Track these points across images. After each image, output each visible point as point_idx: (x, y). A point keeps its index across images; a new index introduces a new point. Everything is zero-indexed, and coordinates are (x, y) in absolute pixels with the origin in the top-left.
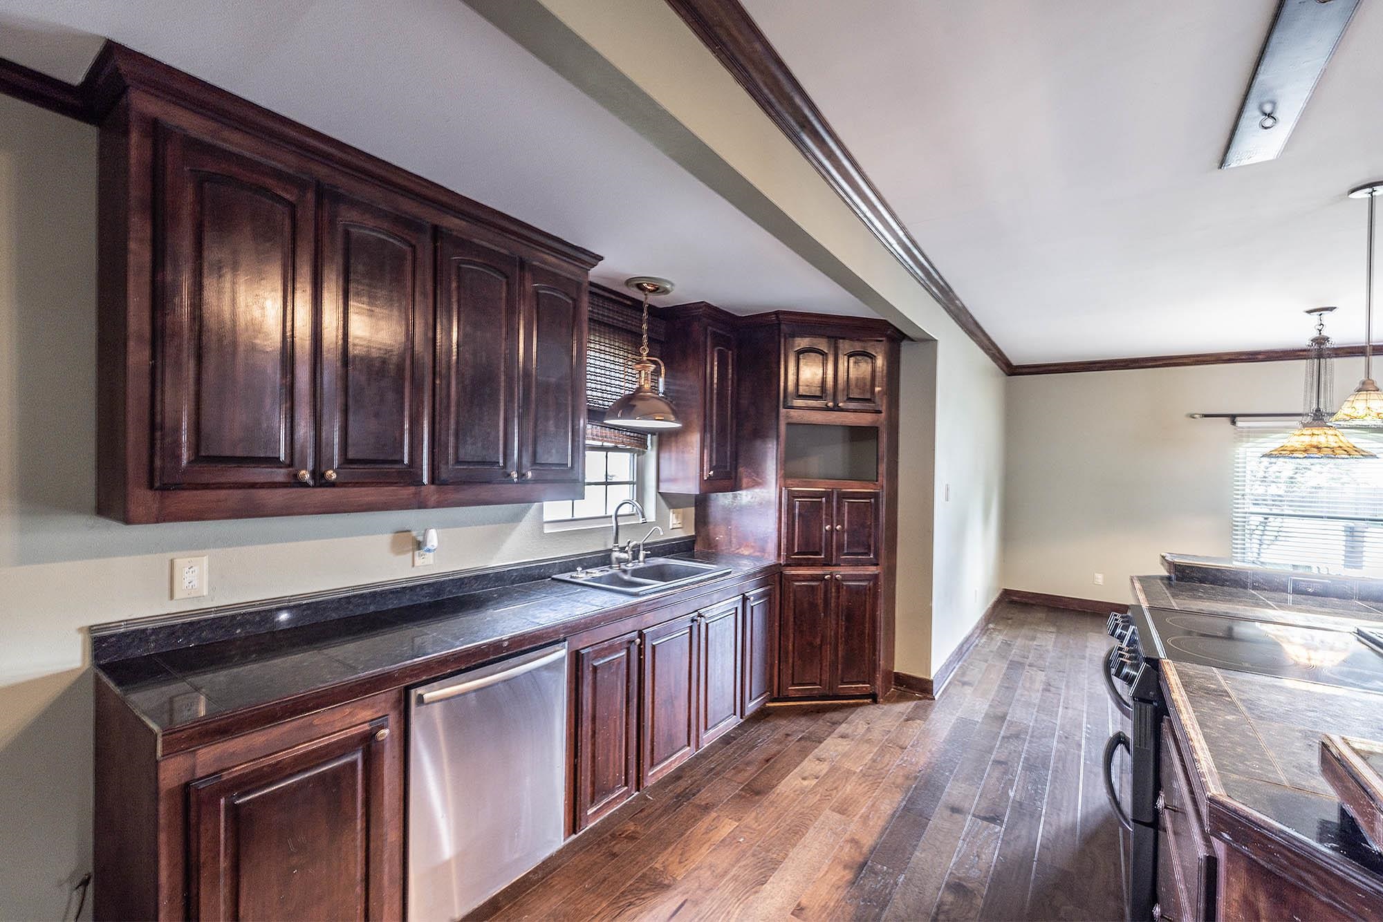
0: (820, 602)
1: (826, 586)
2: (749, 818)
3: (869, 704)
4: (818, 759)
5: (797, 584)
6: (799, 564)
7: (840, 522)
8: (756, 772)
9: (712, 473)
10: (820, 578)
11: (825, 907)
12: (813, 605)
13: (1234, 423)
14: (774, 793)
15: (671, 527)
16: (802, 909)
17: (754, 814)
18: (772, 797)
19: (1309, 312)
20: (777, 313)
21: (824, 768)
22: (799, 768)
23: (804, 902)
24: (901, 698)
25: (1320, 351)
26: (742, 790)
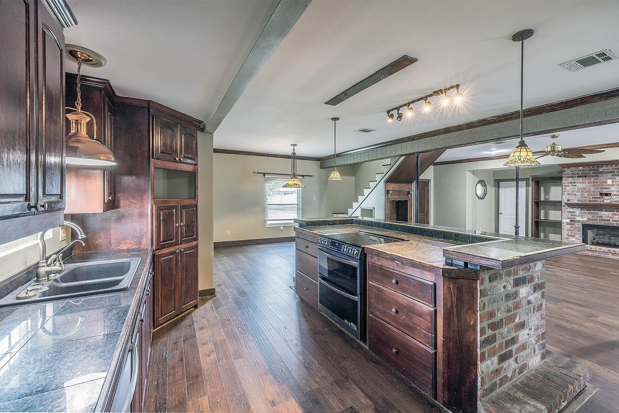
0: (174, 266)
1: (176, 256)
2: (208, 389)
3: (194, 310)
4: (204, 344)
5: (162, 259)
6: (163, 247)
7: (182, 221)
8: (183, 369)
9: (110, 198)
10: (174, 253)
11: (278, 393)
12: (170, 269)
13: (264, 176)
14: (204, 371)
15: (61, 240)
16: (273, 402)
17: (208, 386)
18: (205, 373)
19: (292, 145)
20: (148, 102)
21: (211, 346)
22: (200, 354)
23: (270, 398)
24: (204, 301)
25: (294, 157)
26: (187, 381)
